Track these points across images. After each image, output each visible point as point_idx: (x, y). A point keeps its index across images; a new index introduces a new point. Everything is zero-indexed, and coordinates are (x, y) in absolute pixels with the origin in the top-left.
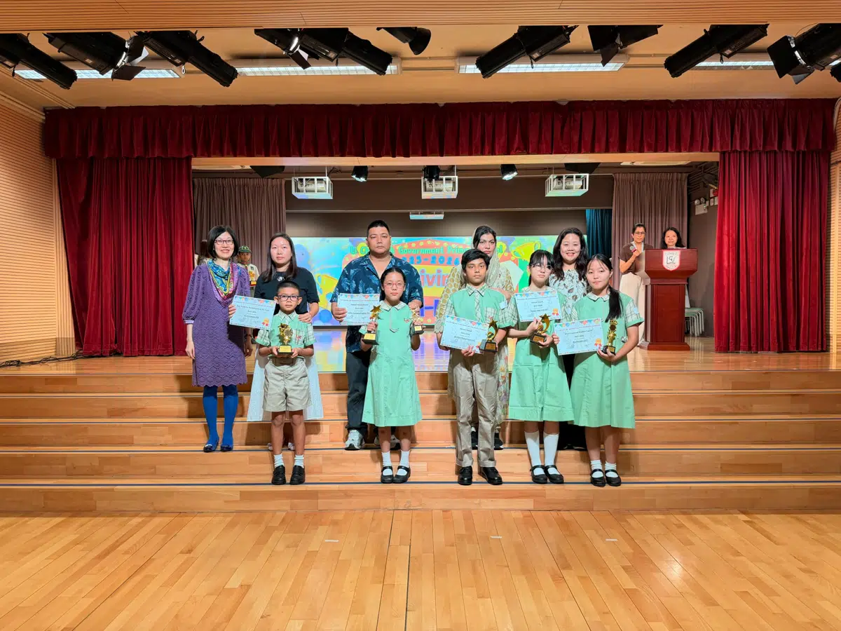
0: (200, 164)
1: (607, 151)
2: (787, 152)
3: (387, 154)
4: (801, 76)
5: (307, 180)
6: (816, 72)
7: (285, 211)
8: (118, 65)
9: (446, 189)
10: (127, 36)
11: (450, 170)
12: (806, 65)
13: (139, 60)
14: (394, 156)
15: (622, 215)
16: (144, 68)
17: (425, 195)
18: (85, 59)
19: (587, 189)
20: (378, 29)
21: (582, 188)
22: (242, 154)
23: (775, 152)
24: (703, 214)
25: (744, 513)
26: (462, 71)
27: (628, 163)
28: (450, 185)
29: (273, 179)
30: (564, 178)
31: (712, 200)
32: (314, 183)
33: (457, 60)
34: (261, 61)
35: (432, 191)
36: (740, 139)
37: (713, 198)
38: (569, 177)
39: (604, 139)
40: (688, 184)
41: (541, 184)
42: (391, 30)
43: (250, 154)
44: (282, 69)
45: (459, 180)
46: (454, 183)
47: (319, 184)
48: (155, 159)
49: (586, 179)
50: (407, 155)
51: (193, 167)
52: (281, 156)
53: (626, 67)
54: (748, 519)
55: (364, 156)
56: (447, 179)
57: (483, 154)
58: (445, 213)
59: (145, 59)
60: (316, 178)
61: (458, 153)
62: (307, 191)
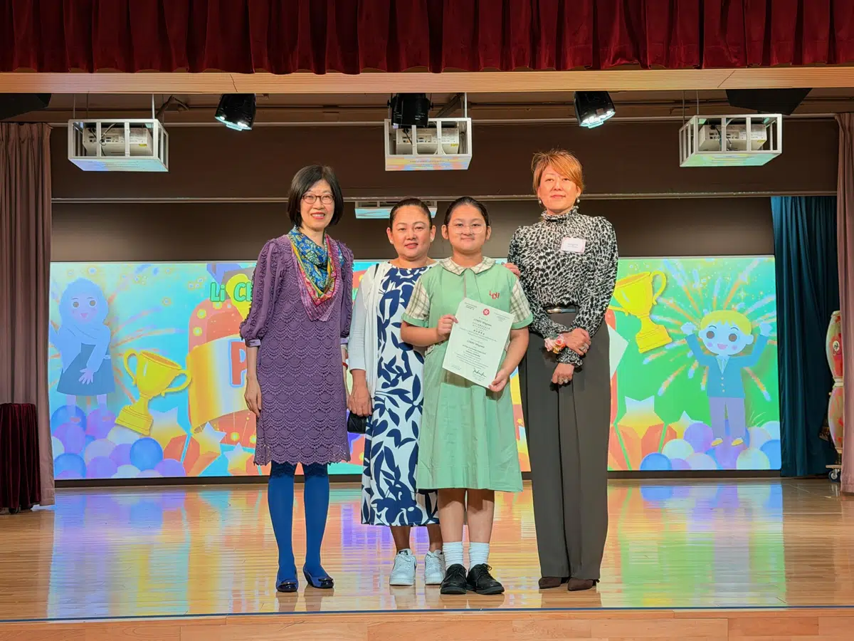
3: (304, 67)
5: (104, 126)
7: (49, 200)
9: (444, 149)
11: (453, 103)
14: (320, 71)
17: (393, 163)
19: (779, 150)
21: (766, 147)
28: (454, 140)
29: (21, 123)
30: (724, 124)
32: (123, 133)
35: (409, 152)
38: (734, 122)
41: (669, 139)
45: (474, 127)
46: (463, 134)
47: (134, 138)
49: (775, 126)
50: (353, 69)
52: (41, 69)
55: (248, 70)
56: (445, 126)
57: (535, 67)
60: (127, 122)
61: (474, 67)
62: (104, 154)
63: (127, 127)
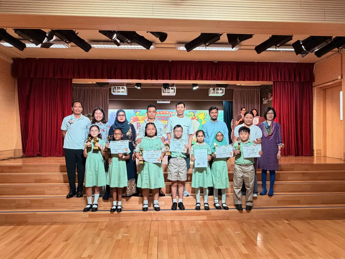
0: (75, 81)
1: (232, 80)
2: (297, 82)
3: (149, 79)
4: (304, 55)
5: (117, 88)
6: (310, 53)
7: (108, 99)
8: (43, 42)
9: (171, 92)
10: (47, 31)
11: (173, 85)
12: (306, 51)
13: (52, 40)
14: (152, 79)
15: (237, 103)
16: (54, 44)
17: (163, 94)
18: (30, 39)
19: (224, 94)
20: (147, 32)
21: (222, 93)
22: (92, 78)
23: (293, 81)
24: (266, 104)
25: (287, 220)
26: (178, 49)
27: (239, 85)
28: (173, 91)
29: (104, 87)
30: (216, 89)
31: (269, 98)
32: (120, 89)
33: (177, 45)
34: (101, 43)
35: (166, 92)
36: (280, 77)
37: (270, 98)
39: (231, 76)
40: (261, 93)
41: (207, 91)
42: (152, 33)
43: (96, 78)
44: (109, 46)
45: (176, 89)
46: (174, 90)
48: (58, 79)
49: (223, 90)
50: (157, 79)
51: (73, 82)
52: (108, 79)
53: (239, 49)
54: (289, 223)
55: (141, 79)
56: (171, 88)
57: (186, 79)
58: (171, 101)
59: (55, 40)
60: (121, 87)
61: (176, 79)
62: (117, 92)
63: (121, 88)
